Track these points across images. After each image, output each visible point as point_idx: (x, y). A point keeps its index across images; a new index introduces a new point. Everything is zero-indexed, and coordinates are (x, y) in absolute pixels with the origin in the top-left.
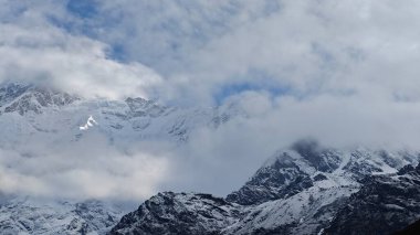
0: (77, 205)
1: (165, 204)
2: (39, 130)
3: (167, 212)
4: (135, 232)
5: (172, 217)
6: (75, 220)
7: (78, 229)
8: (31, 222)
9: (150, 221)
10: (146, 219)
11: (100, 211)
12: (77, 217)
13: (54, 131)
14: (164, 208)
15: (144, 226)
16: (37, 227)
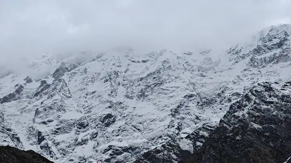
0: (171, 110)
1: (266, 91)
2: (133, 62)
3: (270, 96)
4: (249, 113)
5: (275, 100)
6: (172, 121)
7: (176, 127)
8: (141, 125)
9: (259, 104)
10: (255, 103)
11: (188, 113)
12: (173, 119)
13: (144, 61)
14: (266, 94)
15: (255, 108)
16: (145, 129)
